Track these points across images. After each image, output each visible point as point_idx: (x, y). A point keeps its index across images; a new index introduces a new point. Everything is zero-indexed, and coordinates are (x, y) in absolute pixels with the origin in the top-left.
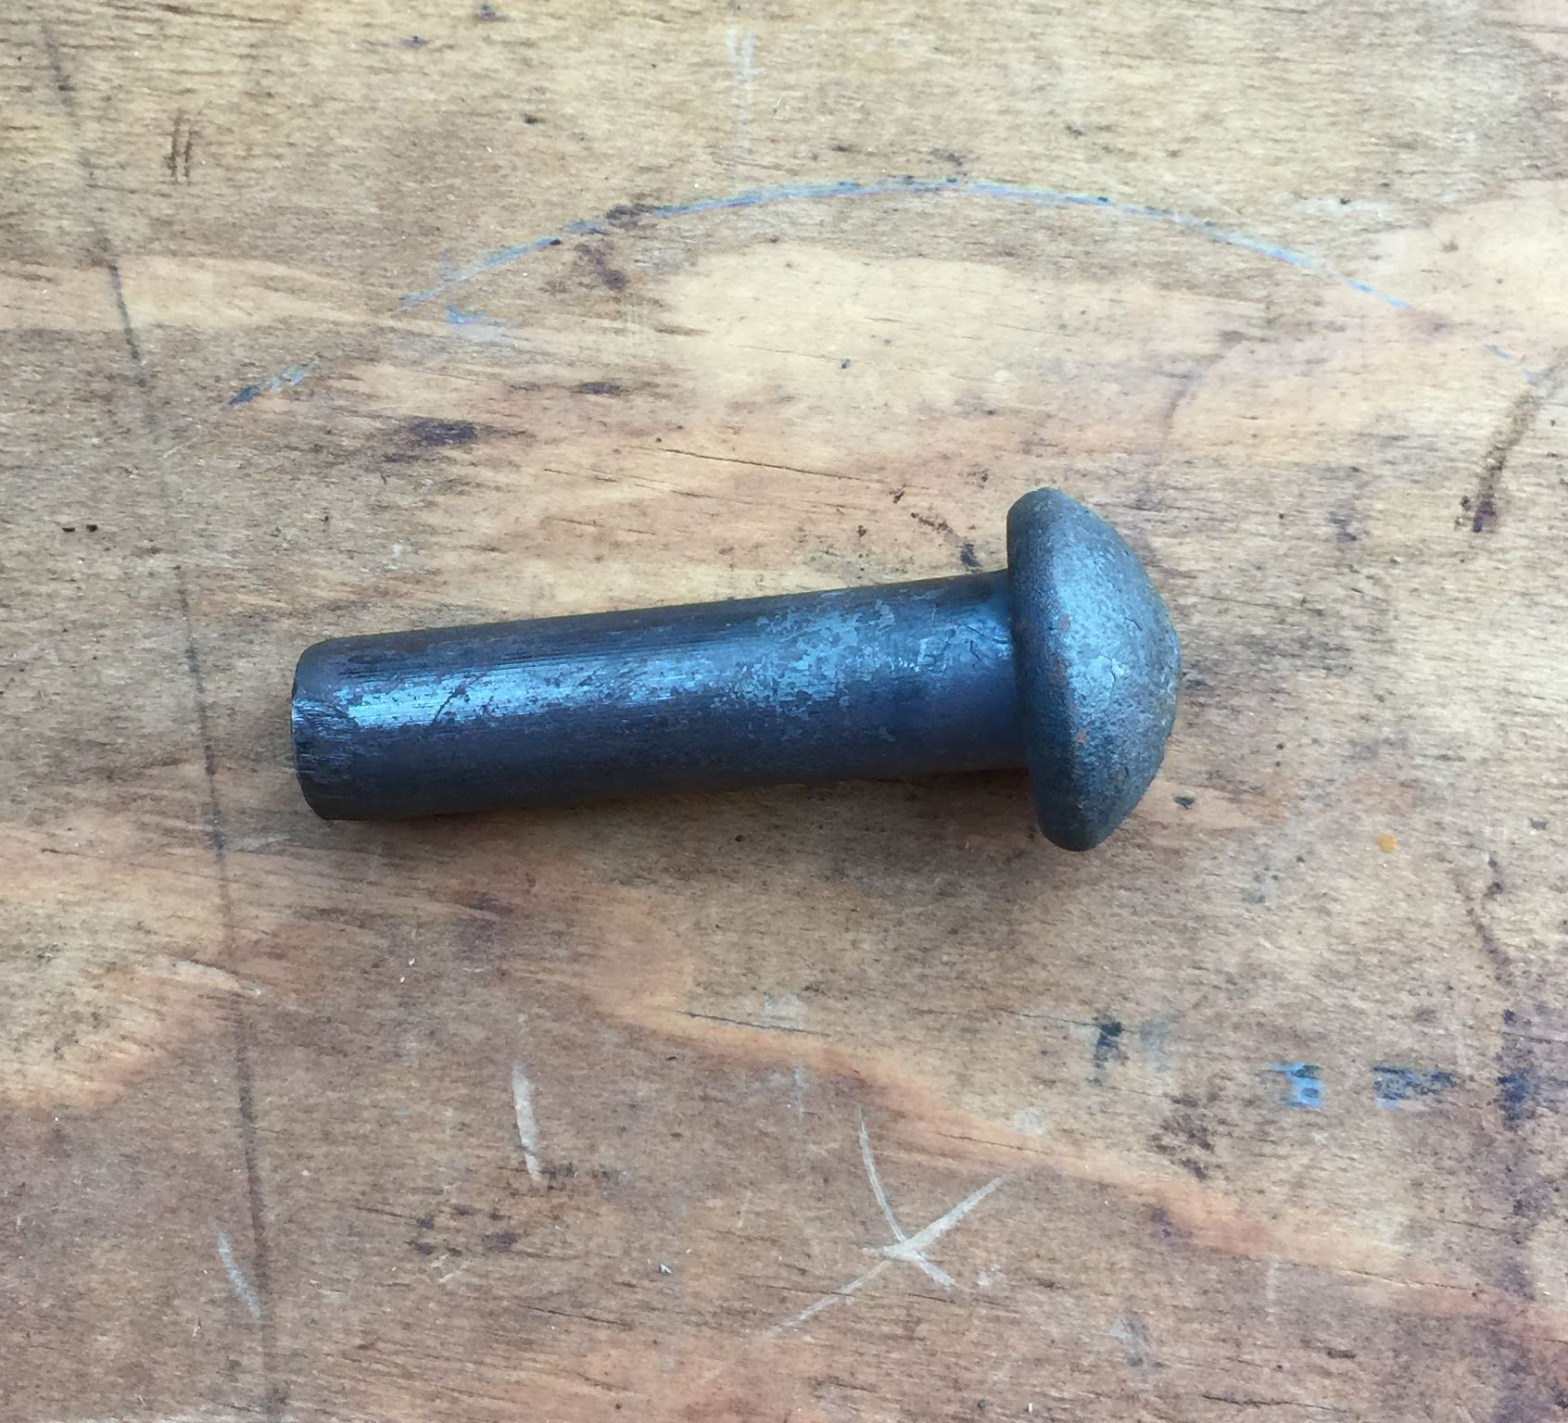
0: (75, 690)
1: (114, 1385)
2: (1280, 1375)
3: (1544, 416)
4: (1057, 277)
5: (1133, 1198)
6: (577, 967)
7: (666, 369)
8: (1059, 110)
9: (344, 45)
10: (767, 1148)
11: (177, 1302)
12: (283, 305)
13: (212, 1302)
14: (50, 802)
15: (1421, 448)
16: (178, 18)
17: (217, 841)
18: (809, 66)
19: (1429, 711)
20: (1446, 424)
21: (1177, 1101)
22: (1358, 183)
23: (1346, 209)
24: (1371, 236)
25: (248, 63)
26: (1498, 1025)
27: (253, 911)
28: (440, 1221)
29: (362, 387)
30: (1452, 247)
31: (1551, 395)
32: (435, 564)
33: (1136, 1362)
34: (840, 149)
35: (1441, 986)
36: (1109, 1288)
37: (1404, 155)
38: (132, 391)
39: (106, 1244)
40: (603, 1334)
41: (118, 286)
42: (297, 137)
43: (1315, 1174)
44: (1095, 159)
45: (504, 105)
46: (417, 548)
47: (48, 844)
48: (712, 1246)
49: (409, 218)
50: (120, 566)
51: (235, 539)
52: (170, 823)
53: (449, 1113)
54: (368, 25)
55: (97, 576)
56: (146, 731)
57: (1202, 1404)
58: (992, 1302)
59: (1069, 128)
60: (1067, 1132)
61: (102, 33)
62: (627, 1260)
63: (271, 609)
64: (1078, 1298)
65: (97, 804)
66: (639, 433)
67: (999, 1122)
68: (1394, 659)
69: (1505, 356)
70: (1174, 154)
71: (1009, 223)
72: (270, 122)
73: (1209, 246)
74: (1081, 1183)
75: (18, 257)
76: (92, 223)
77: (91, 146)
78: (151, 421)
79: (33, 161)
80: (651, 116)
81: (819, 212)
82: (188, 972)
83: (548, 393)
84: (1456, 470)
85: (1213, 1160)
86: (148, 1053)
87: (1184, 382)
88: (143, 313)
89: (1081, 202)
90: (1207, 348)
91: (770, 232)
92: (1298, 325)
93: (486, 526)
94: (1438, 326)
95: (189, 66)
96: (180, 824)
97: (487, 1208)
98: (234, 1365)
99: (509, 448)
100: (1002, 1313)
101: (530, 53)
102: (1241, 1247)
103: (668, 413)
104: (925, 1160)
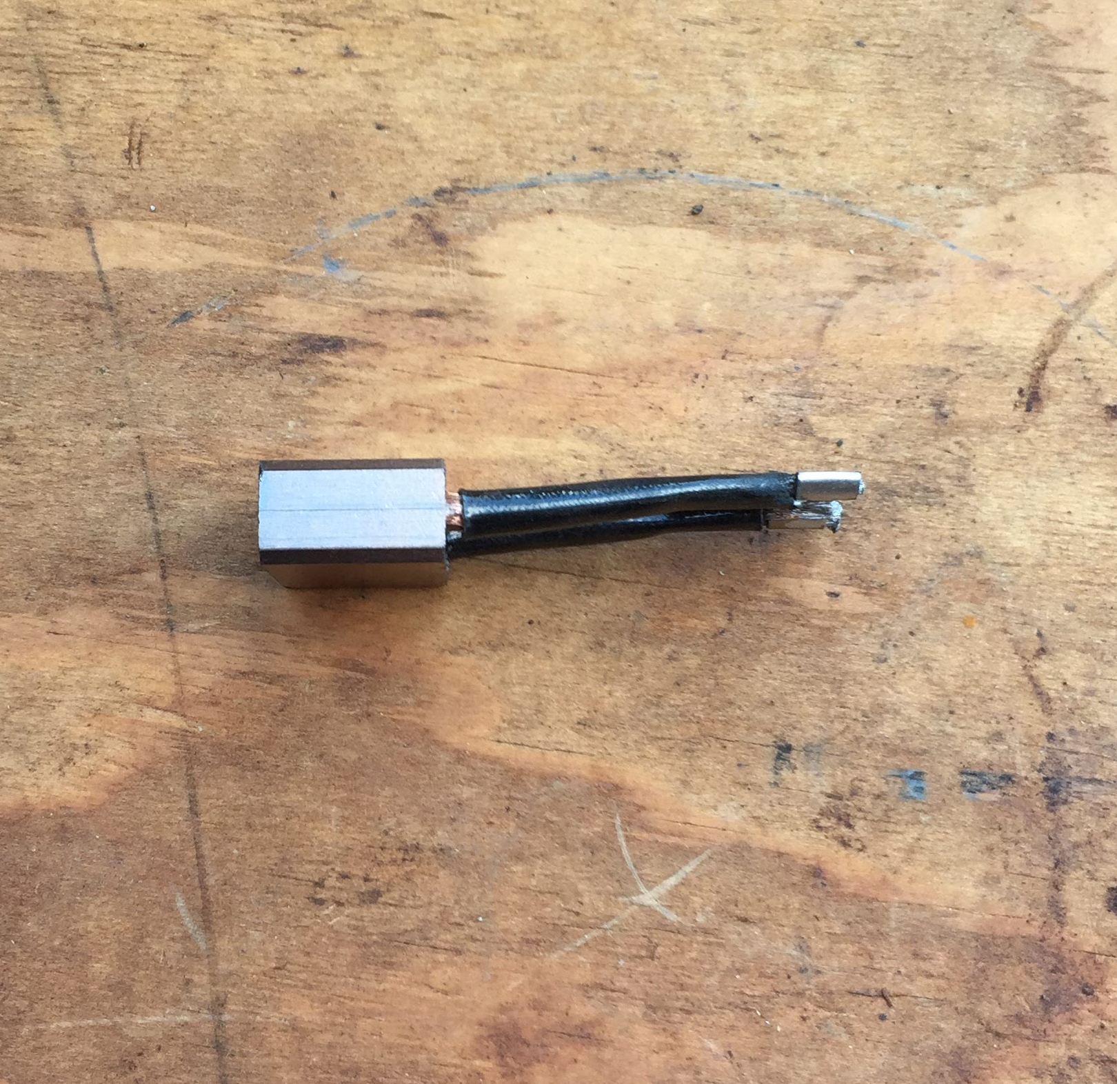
0: (68, 522)
1: (105, 997)
2: (899, 978)
3: (1073, 334)
4: (744, 239)
5: (800, 861)
6: (420, 710)
7: (476, 300)
8: (745, 123)
9: (249, 74)
10: (553, 832)
11: (148, 940)
12: (208, 255)
13: (173, 939)
14: (52, 599)
15: (991, 354)
16: (132, 54)
17: (170, 625)
18: (572, 92)
19: (997, 533)
20: (1008, 339)
21: (829, 796)
22: (948, 175)
23: (941, 192)
24: (957, 211)
25: (181, 84)
26: (1043, 742)
27: (196, 673)
28: (330, 882)
29: (265, 312)
30: (1011, 219)
31: (1077, 319)
32: (318, 434)
33: (803, 971)
34: (595, 149)
35: (1006, 718)
36: (784, 922)
37: (978, 156)
38: (103, 314)
39: (98, 901)
40: (441, 957)
41: (92, 241)
42: (216, 137)
43: (922, 843)
44: (770, 157)
45: (361, 116)
46: (305, 423)
47: (50, 627)
48: (515, 898)
49: (295, 195)
50: (98, 436)
51: (177, 417)
52: (136, 613)
53: (334, 809)
54: (265, 60)
55: (82, 443)
56: (120, 550)
57: (848, 997)
58: (706, 932)
59: (752, 136)
60: (757, 818)
61: (78, 63)
62: (457, 907)
63: (205, 466)
64: (763, 929)
65: (85, 600)
66: (456, 344)
67: (710, 813)
68: (973, 498)
69: (1047, 293)
70: (823, 154)
71: (712, 200)
72: (197, 126)
73: (848, 218)
74: (766, 852)
75: (21, 220)
76: (74, 197)
77: (71, 143)
78: (118, 335)
79: (29, 152)
80: (463, 124)
81: (581, 193)
82: (151, 715)
83: (395, 316)
84: (1014, 369)
85: (854, 835)
86: (124, 771)
87: (831, 309)
88: (110, 260)
89: (760, 187)
90: (847, 287)
91: (547, 206)
92: (908, 271)
93: (353, 408)
94: (1003, 272)
95: (139, 87)
96: (144, 614)
97: (361, 874)
98: (188, 982)
99: (367, 355)
100: (712, 939)
101: (379, 80)
102: (873, 893)
103: (479, 330)
104: (659, 838)
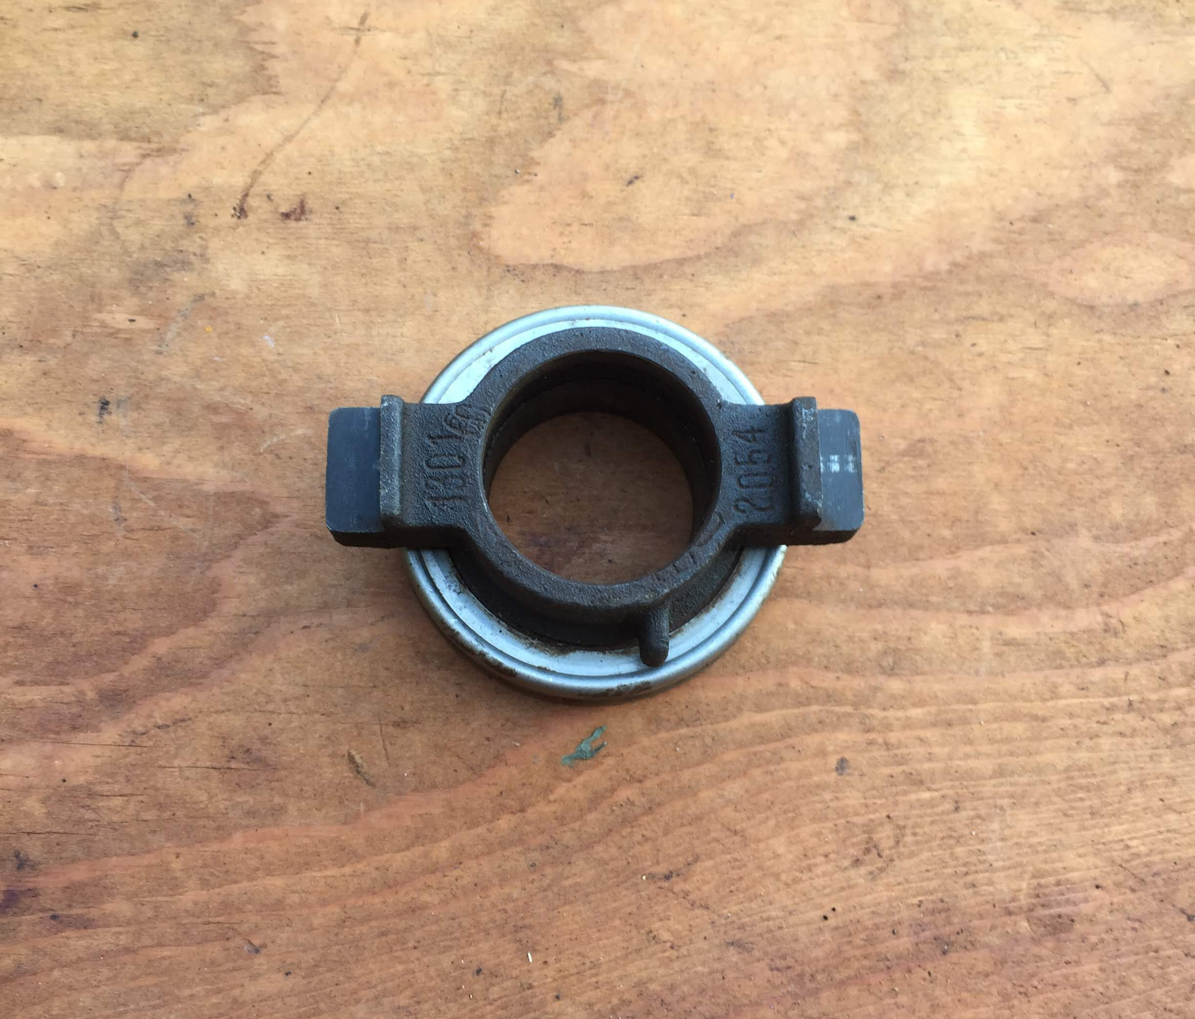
3: (262, 178)
4: (79, 139)
15: (217, 190)
19: (224, 282)
20: (226, 182)
24: (197, 118)
30: (227, 120)
31: (265, 169)
33: (117, 520)
36: (106, 495)
37: (208, 89)
68: (209, 265)
71: (60, 120)
84: (230, 197)
87: (127, 171)
90: (136, 160)
92: (170, 150)
104: (35, 456)
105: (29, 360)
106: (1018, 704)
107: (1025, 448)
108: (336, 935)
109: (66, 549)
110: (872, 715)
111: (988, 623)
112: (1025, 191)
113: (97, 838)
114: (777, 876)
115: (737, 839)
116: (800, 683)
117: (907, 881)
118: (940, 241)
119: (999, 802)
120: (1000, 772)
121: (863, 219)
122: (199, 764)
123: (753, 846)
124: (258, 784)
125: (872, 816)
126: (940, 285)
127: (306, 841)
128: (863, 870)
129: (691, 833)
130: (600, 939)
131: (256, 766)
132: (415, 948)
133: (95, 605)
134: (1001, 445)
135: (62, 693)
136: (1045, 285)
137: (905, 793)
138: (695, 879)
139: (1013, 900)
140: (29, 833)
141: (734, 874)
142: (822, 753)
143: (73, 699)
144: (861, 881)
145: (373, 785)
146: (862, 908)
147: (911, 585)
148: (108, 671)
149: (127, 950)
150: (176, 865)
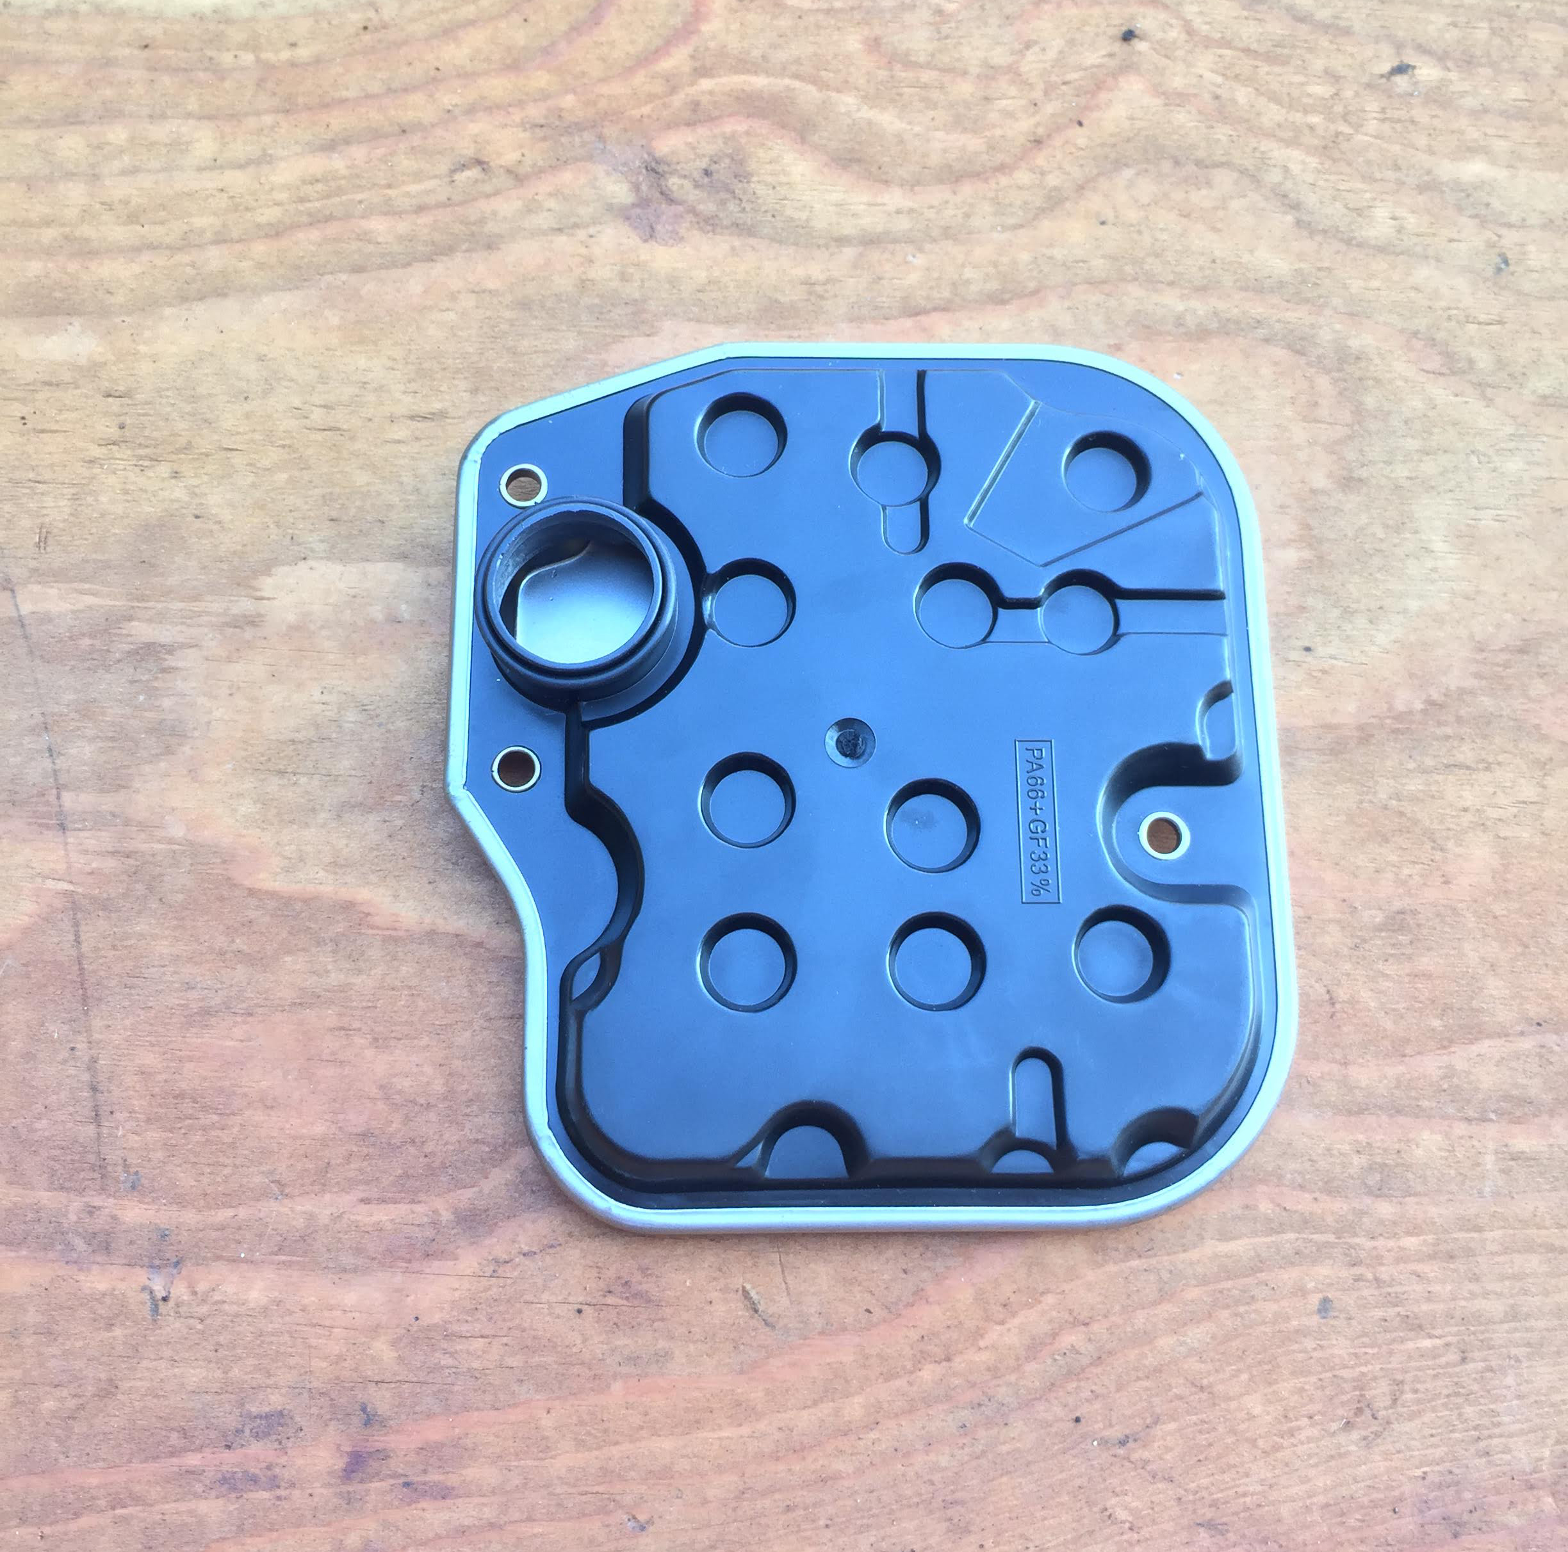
105: (373, 819)
106: (1532, 1232)
107: (1525, 921)
108: (735, 1509)
109: (416, 1042)
110: (1358, 1245)
111: (1491, 1135)
112: (1508, 616)
113: (456, 1388)
114: (1253, 1442)
115: (1204, 1396)
116: (1271, 1206)
117: (1409, 1448)
118: (1411, 675)
119: (1514, 1351)
120: (1513, 1315)
121: (1321, 651)
122: (571, 1299)
123: (1223, 1405)
124: (639, 1324)
125: (1364, 1369)
126: (1413, 726)
127: (697, 1394)
128: (1355, 1435)
129: (1147, 1389)
130: (1045, 1519)
131: (636, 1303)
132: (827, 1526)
133: (450, 1107)
134: (1495, 917)
135: (413, 1212)
136: (1537, 727)
137: (1402, 1341)
138: (1156, 1445)
139: (1535, 1471)
140: (377, 1383)
141: (1202, 1439)
142: (1301, 1291)
143: (426, 1219)
144: (1353, 1448)
145: (773, 1327)
146: (1356, 1481)
147: (1397, 1087)
148: (465, 1187)
149: (492, 1526)
150: (547, 1422)
